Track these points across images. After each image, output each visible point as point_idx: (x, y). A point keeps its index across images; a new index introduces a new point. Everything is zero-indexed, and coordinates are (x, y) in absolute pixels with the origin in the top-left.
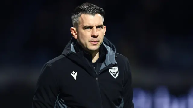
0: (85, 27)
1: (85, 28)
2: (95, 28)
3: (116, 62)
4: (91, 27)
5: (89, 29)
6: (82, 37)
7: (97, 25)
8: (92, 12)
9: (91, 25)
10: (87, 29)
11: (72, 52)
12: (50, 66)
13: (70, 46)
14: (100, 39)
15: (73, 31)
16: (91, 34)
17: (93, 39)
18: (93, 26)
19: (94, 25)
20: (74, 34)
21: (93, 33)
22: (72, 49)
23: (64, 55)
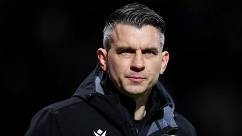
0: (121, 48)
1: (121, 51)
2: (139, 52)
3: (177, 126)
4: (132, 51)
5: (128, 55)
6: (113, 68)
7: (143, 48)
8: (137, 20)
9: (132, 46)
10: (124, 54)
11: (98, 93)
12: (57, 113)
13: (93, 82)
14: (150, 74)
15: (102, 57)
16: (130, 64)
17: (132, 74)
18: (135, 48)
19: (138, 47)
20: (103, 62)
21: (133, 61)
22: (96, 88)
23: (80, 97)
